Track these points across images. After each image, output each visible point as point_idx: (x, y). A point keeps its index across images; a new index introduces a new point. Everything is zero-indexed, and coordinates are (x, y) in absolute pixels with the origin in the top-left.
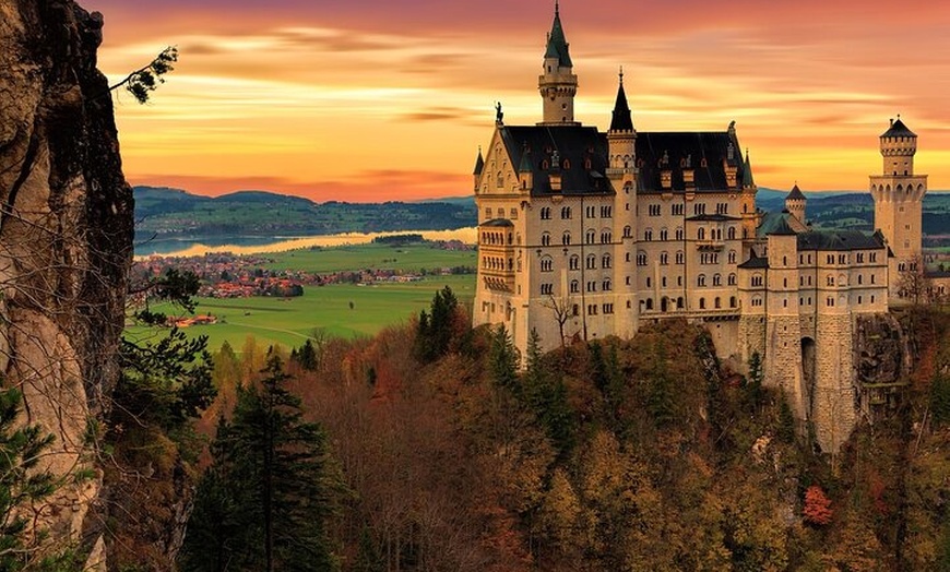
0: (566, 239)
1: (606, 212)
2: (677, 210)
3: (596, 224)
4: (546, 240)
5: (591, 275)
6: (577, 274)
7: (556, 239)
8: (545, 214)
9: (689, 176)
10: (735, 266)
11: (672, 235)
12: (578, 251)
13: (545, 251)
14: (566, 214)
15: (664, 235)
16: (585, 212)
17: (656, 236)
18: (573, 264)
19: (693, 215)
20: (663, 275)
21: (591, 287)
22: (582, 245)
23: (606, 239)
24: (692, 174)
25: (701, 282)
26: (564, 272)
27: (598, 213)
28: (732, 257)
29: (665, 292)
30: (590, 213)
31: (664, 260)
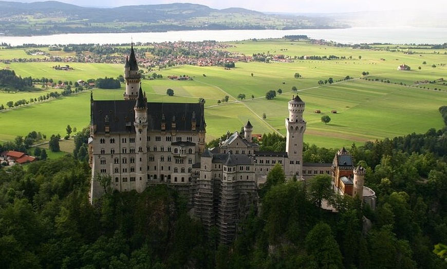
0: (113, 151)
1: (133, 140)
2: (168, 139)
3: (127, 145)
4: (103, 152)
5: (124, 166)
6: (117, 166)
7: (108, 151)
8: (102, 141)
9: (174, 125)
10: (191, 164)
11: (166, 149)
12: (118, 156)
13: (102, 156)
14: (112, 141)
15: (162, 149)
16: (122, 141)
17: (159, 149)
18: (116, 161)
19: (176, 141)
20: (162, 165)
21: (125, 170)
22: (120, 154)
23: (132, 151)
24: (175, 124)
25: (176, 171)
26: (111, 165)
27: (128, 141)
28: (190, 161)
29: (163, 172)
30: (124, 141)
31: (162, 159)
